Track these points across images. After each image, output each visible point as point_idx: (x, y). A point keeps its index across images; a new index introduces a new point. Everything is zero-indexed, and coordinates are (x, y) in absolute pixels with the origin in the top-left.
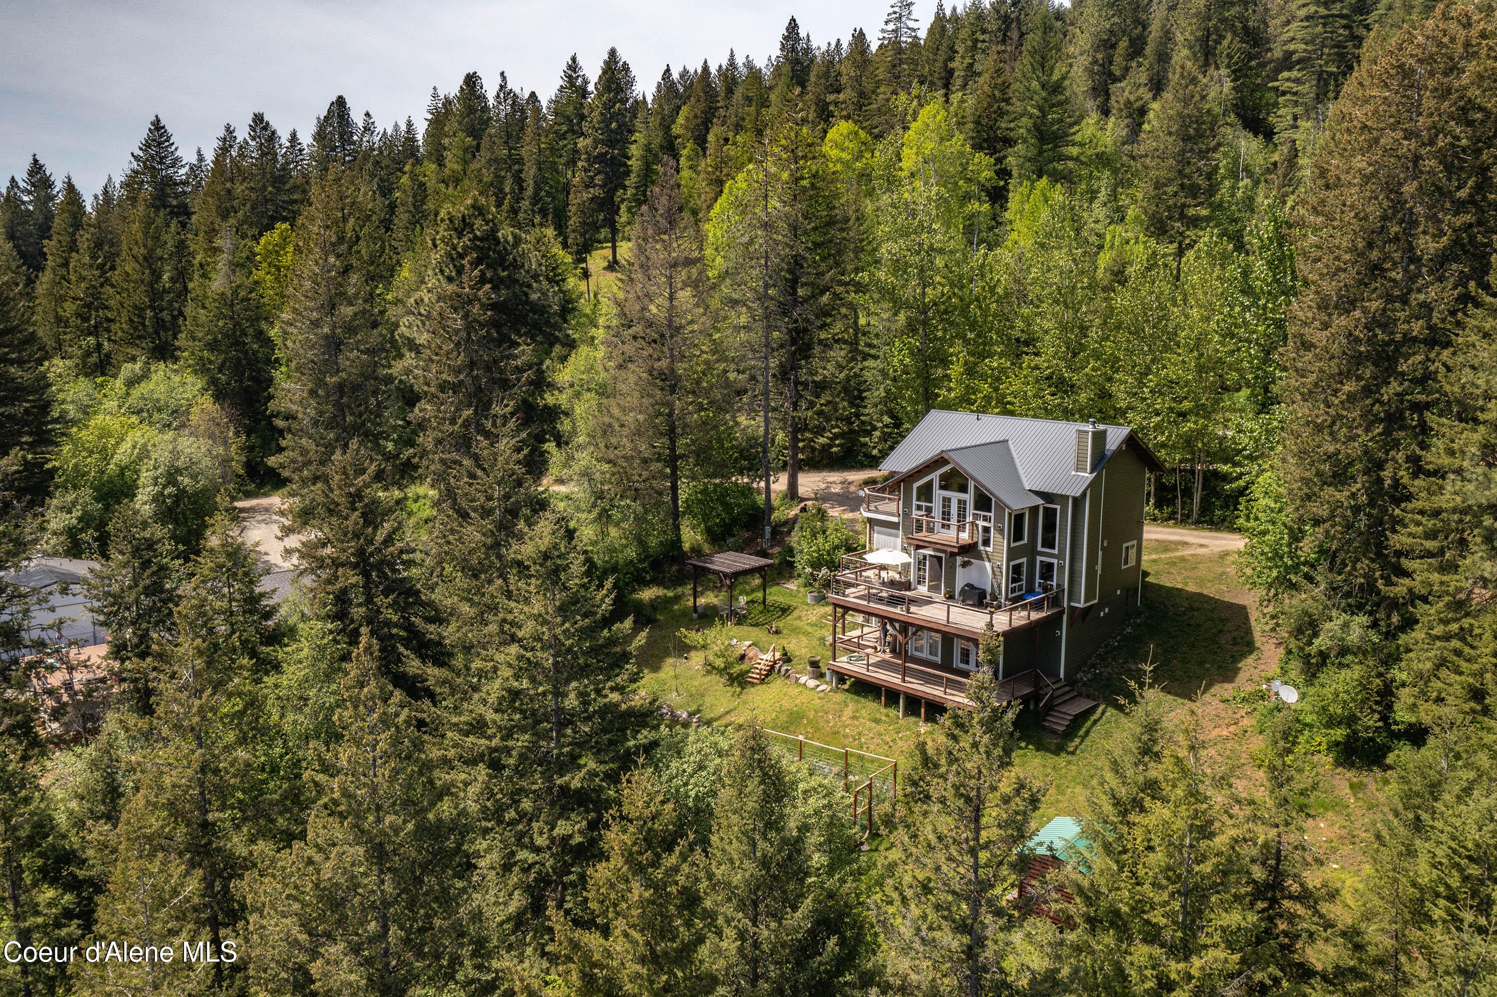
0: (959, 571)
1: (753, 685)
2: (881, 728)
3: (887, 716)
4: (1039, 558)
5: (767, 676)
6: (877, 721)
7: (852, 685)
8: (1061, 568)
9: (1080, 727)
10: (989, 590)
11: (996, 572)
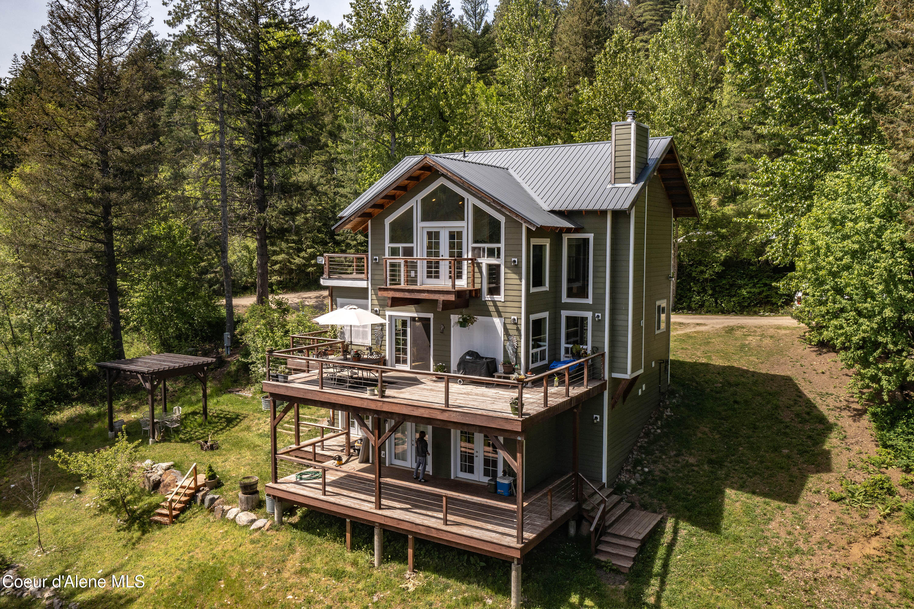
0: (455, 331)
1: (160, 525)
2: (344, 587)
3: (355, 563)
4: (564, 313)
5: (183, 510)
6: (338, 575)
7: (302, 518)
8: (598, 324)
9: (651, 559)
10: (501, 358)
11: (511, 332)
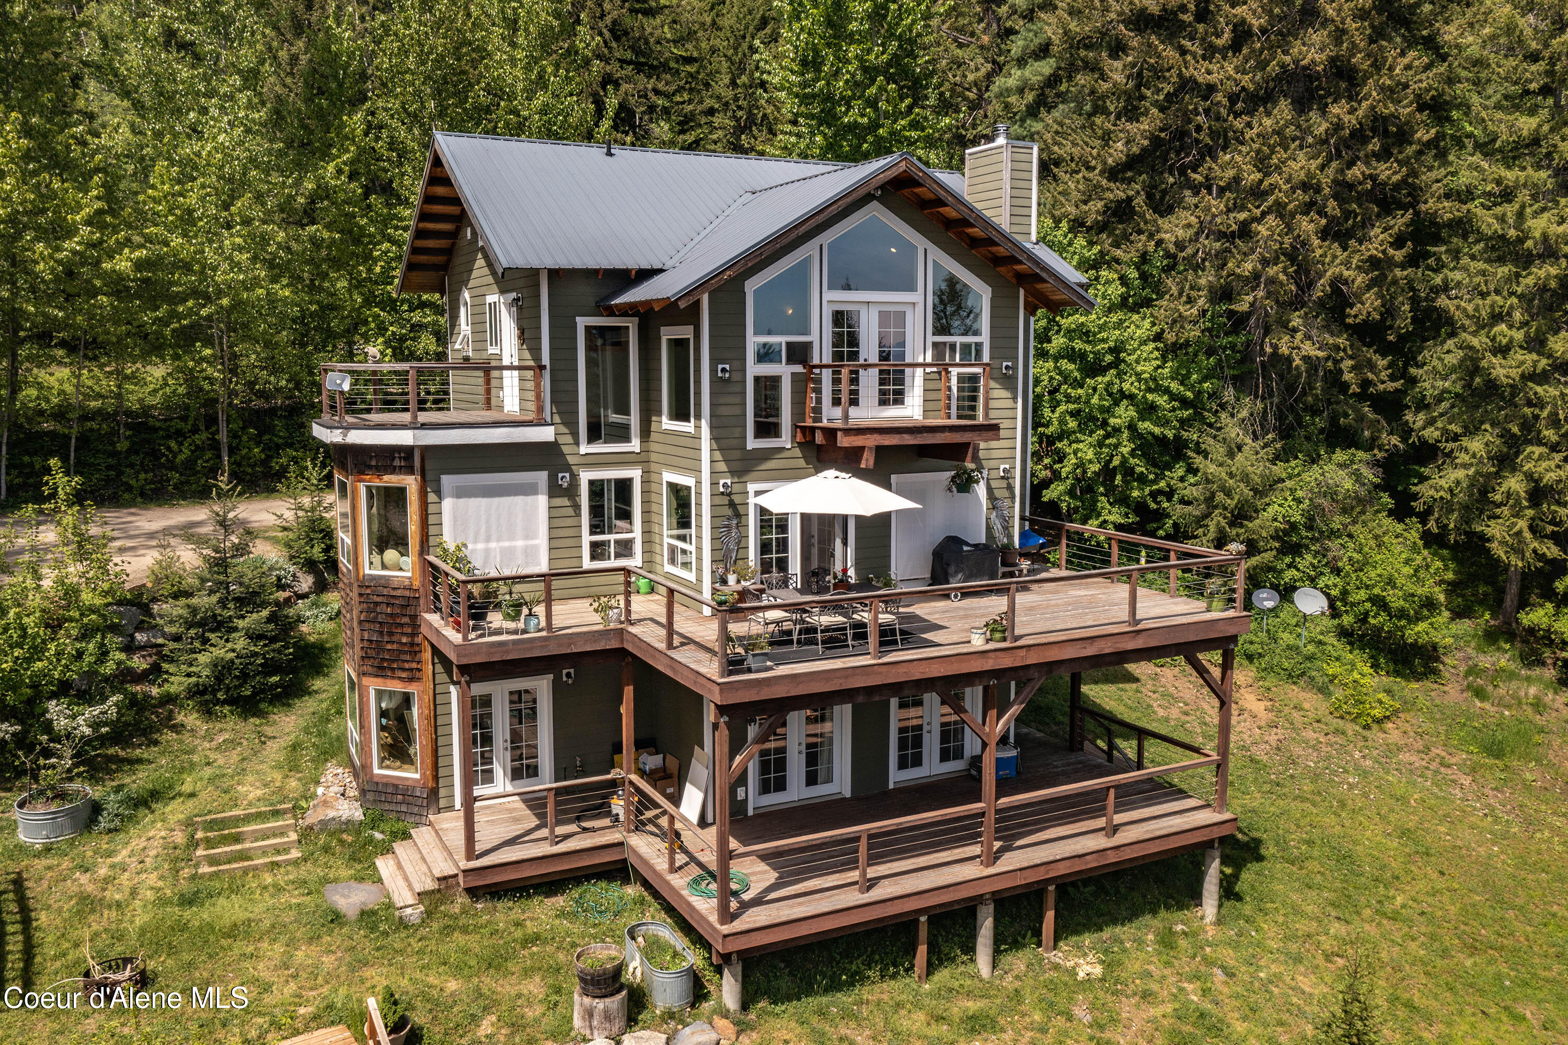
11: (997, 493)
